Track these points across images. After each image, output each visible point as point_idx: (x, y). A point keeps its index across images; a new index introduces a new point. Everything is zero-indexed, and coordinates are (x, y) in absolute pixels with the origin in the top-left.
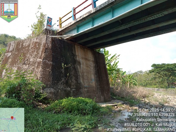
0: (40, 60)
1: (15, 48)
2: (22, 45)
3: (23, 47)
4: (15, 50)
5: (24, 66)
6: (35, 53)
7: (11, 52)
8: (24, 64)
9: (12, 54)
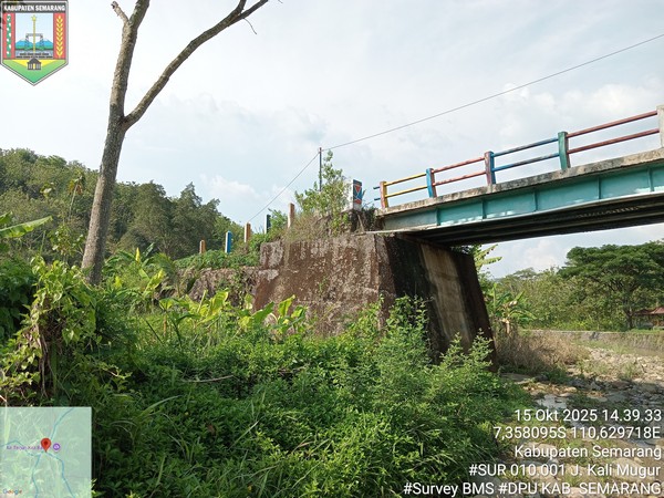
0: (371, 290)
1: (286, 260)
2: (308, 253)
3: (310, 259)
4: (287, 264)
5: (330, 303)
6: (353, 274)
7: (276, 267)
8: (327, 298)
9: (280, 274)
